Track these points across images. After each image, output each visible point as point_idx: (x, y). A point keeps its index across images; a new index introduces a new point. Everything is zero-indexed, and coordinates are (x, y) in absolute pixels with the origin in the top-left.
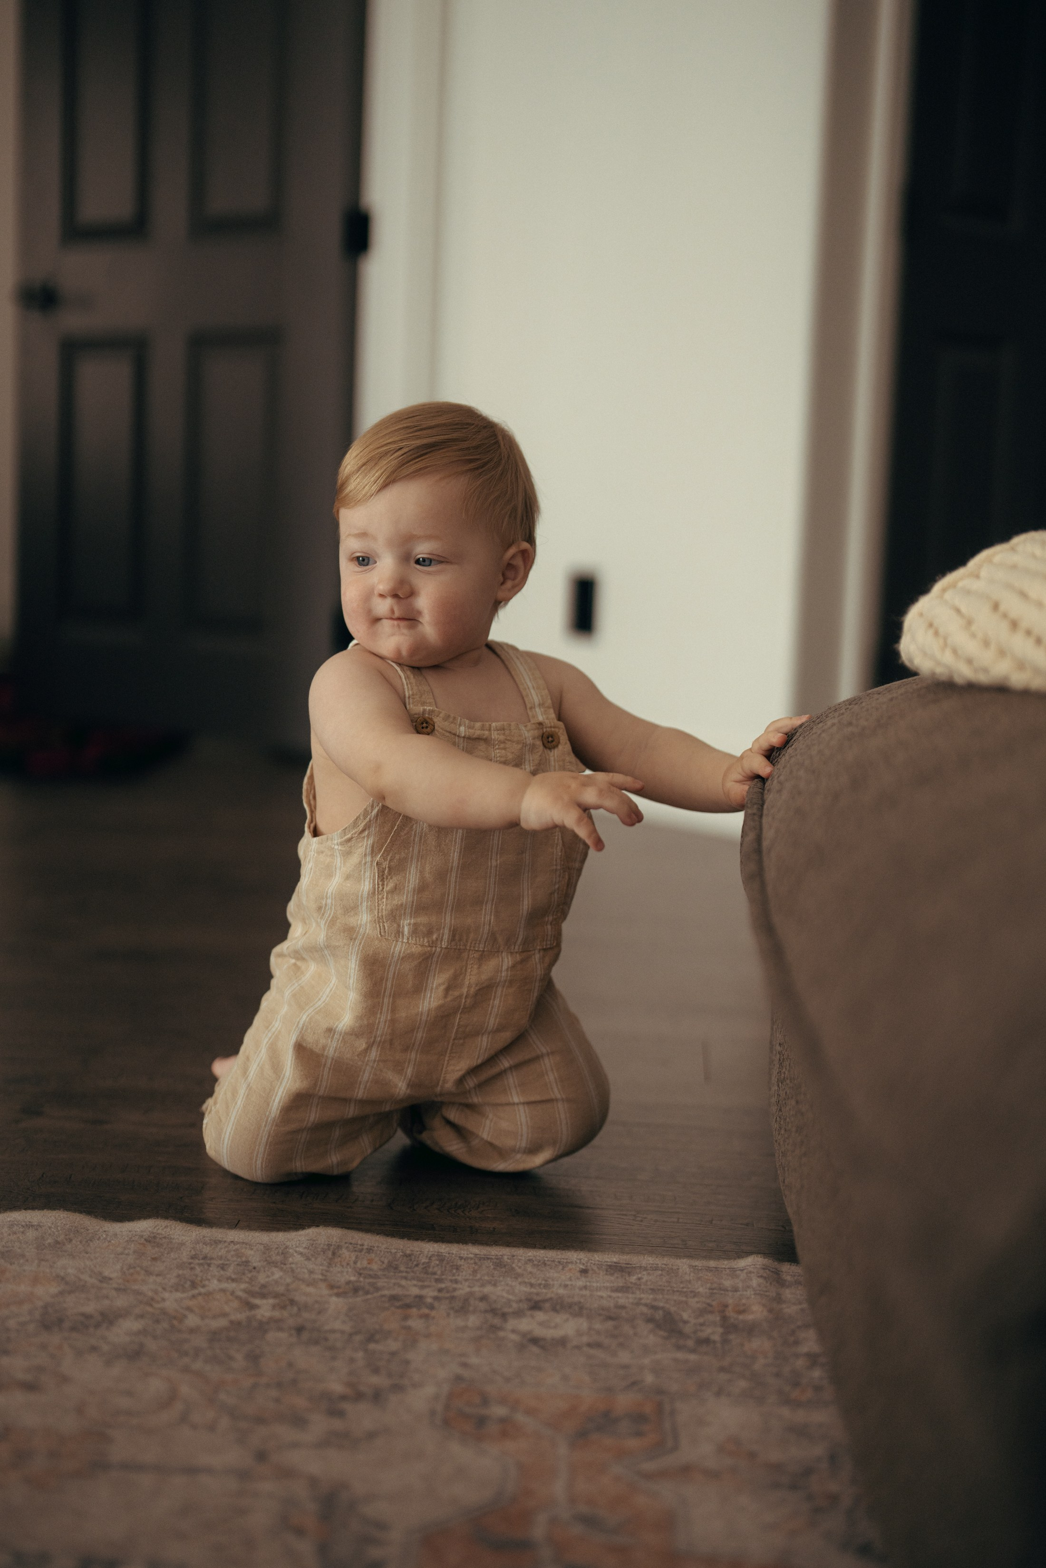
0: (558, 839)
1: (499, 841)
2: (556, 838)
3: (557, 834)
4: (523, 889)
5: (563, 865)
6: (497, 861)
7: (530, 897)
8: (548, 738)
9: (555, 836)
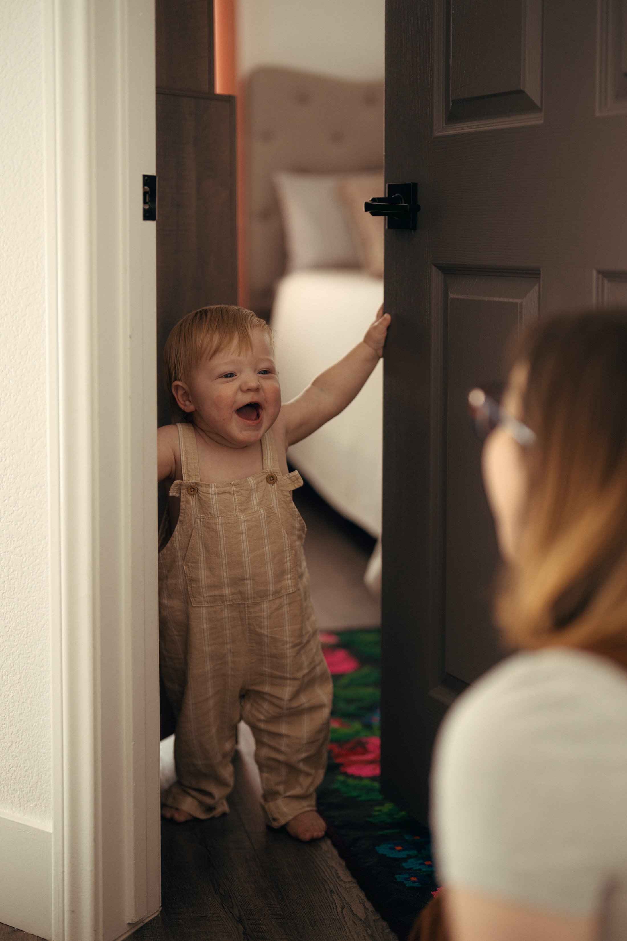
0: (284, 534)
1: (247, 547)
2: (283, 533)
3: (283, 531)
4: (268, 567)
5: (290, 546)
6: (248, 557)
7: (272, 570)
8: (270, 478)
9: (282, 533)
